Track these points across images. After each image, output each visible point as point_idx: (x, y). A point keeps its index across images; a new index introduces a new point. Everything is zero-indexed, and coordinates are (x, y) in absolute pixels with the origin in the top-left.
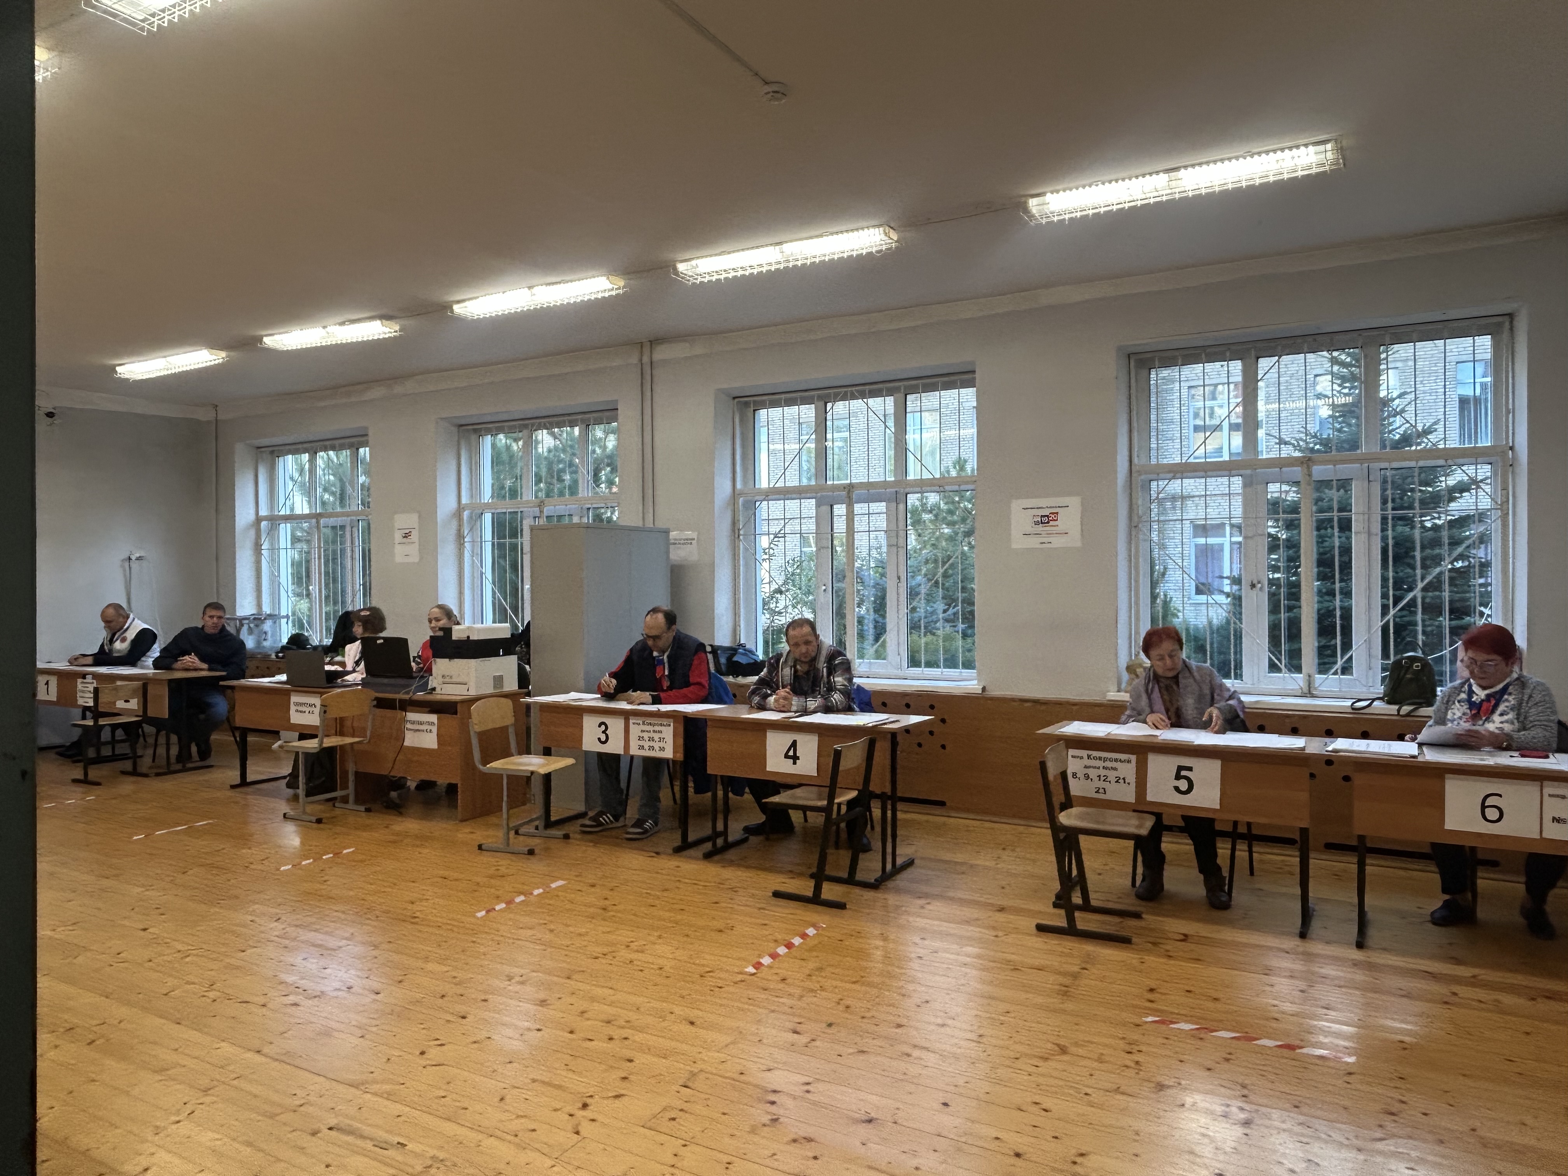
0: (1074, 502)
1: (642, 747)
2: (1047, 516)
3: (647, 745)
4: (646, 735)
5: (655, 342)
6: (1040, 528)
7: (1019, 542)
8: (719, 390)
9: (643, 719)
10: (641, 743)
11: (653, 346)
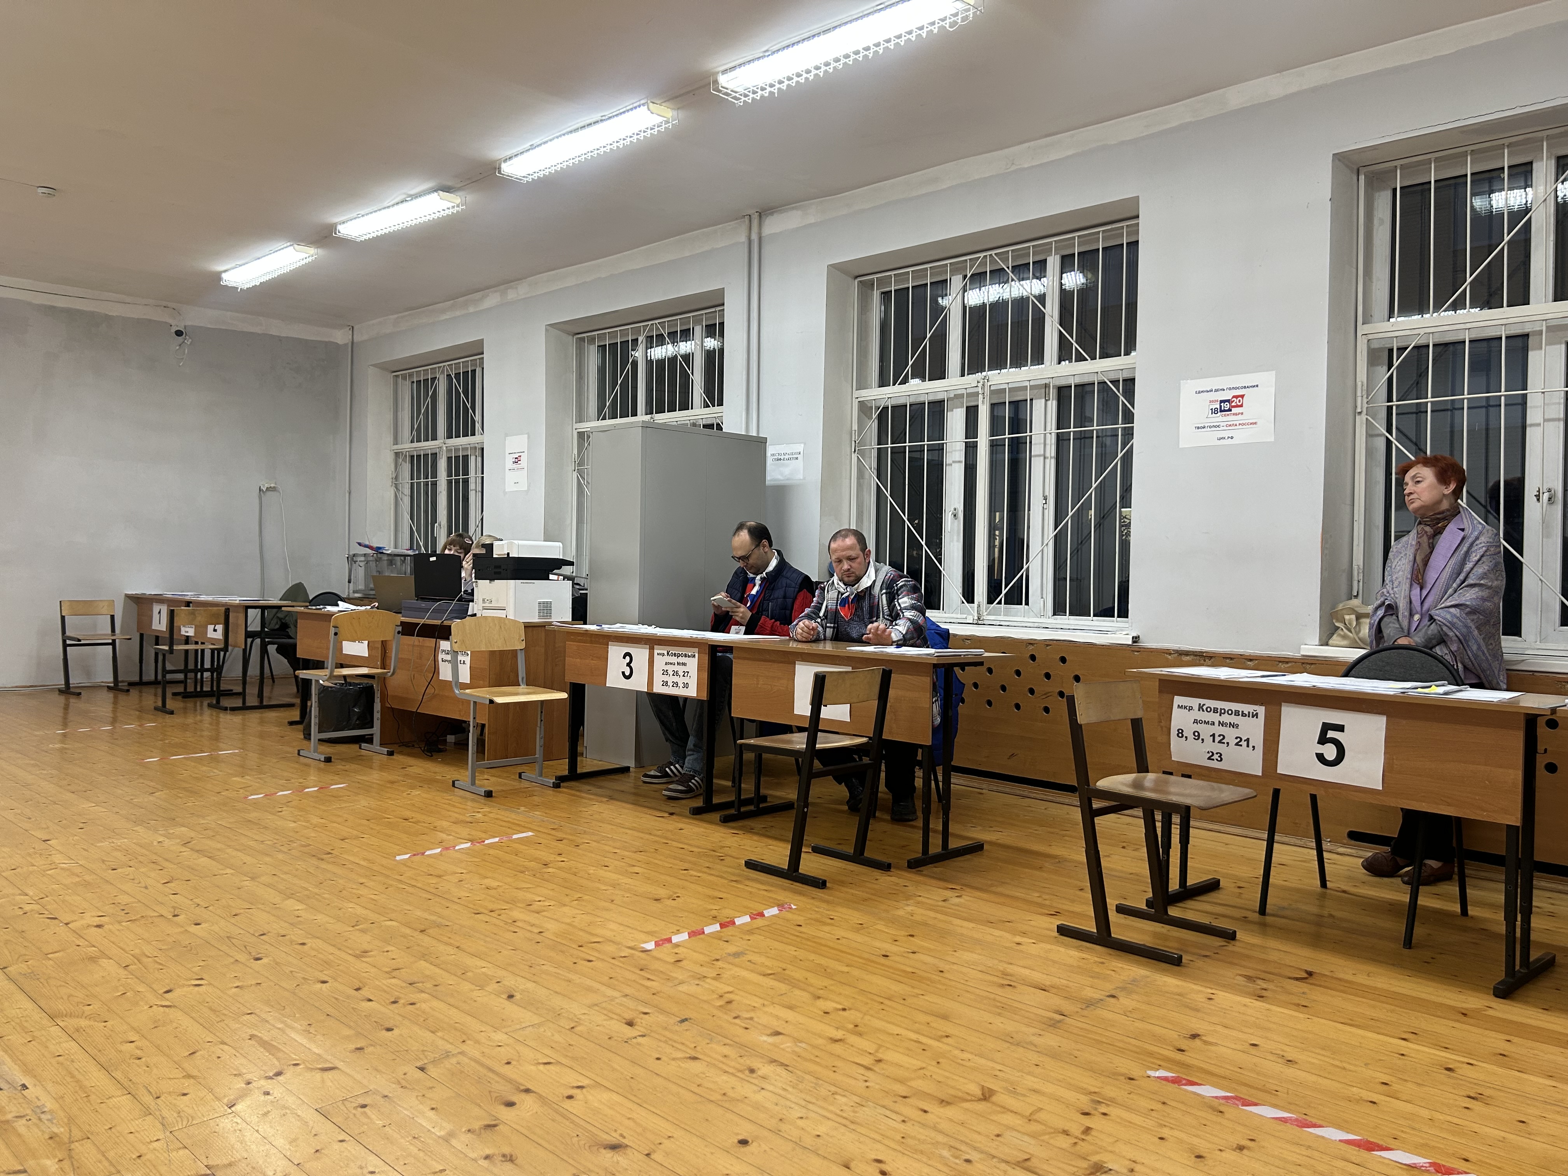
0: (1267, 380)
1: (665, 684)
2: (1228, 401)
3: (670, 679)
4: (670, 669)
5: (763, 213)
6: (1219, 418)
7: (1188, 438)
8: (830, 265)
9: (669, 648)
10: (666, 678)
11: (763, 217)
